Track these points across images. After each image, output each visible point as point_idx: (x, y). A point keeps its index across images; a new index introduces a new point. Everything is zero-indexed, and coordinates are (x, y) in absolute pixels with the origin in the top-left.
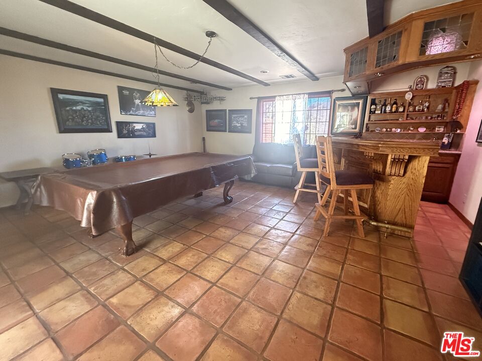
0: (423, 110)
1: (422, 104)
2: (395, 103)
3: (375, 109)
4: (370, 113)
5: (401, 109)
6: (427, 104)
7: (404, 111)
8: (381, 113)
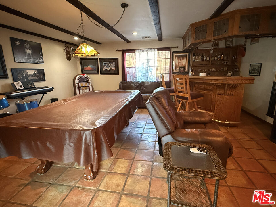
3: (195, 59)
4: (193, 61)
5: (208, 59)
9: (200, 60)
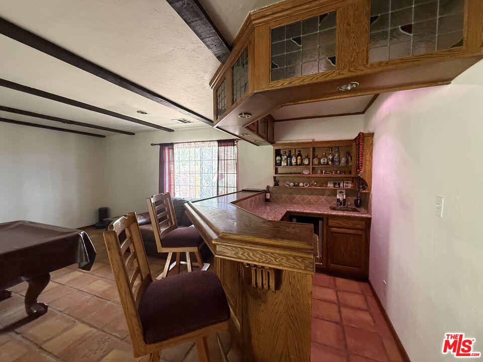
0: (328, 164)
1: (325, 156)
2: (300, 155)
3: (281, 160)
4: (276, 165)
5: (306, 162)
6: (330, 157)
7: (309, 164)
8: (287, 165)
9: (286, 164)
